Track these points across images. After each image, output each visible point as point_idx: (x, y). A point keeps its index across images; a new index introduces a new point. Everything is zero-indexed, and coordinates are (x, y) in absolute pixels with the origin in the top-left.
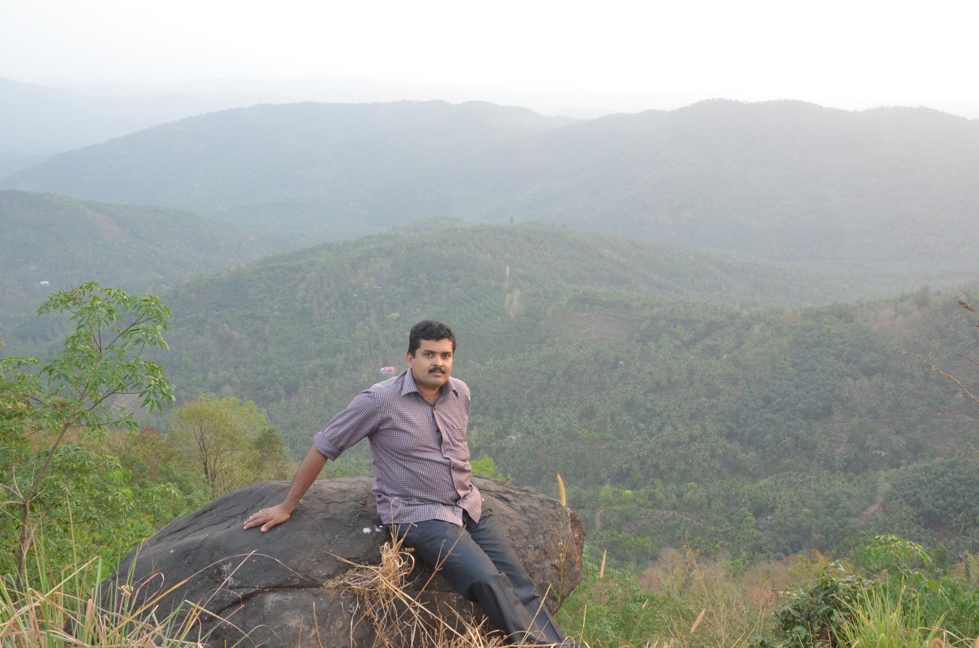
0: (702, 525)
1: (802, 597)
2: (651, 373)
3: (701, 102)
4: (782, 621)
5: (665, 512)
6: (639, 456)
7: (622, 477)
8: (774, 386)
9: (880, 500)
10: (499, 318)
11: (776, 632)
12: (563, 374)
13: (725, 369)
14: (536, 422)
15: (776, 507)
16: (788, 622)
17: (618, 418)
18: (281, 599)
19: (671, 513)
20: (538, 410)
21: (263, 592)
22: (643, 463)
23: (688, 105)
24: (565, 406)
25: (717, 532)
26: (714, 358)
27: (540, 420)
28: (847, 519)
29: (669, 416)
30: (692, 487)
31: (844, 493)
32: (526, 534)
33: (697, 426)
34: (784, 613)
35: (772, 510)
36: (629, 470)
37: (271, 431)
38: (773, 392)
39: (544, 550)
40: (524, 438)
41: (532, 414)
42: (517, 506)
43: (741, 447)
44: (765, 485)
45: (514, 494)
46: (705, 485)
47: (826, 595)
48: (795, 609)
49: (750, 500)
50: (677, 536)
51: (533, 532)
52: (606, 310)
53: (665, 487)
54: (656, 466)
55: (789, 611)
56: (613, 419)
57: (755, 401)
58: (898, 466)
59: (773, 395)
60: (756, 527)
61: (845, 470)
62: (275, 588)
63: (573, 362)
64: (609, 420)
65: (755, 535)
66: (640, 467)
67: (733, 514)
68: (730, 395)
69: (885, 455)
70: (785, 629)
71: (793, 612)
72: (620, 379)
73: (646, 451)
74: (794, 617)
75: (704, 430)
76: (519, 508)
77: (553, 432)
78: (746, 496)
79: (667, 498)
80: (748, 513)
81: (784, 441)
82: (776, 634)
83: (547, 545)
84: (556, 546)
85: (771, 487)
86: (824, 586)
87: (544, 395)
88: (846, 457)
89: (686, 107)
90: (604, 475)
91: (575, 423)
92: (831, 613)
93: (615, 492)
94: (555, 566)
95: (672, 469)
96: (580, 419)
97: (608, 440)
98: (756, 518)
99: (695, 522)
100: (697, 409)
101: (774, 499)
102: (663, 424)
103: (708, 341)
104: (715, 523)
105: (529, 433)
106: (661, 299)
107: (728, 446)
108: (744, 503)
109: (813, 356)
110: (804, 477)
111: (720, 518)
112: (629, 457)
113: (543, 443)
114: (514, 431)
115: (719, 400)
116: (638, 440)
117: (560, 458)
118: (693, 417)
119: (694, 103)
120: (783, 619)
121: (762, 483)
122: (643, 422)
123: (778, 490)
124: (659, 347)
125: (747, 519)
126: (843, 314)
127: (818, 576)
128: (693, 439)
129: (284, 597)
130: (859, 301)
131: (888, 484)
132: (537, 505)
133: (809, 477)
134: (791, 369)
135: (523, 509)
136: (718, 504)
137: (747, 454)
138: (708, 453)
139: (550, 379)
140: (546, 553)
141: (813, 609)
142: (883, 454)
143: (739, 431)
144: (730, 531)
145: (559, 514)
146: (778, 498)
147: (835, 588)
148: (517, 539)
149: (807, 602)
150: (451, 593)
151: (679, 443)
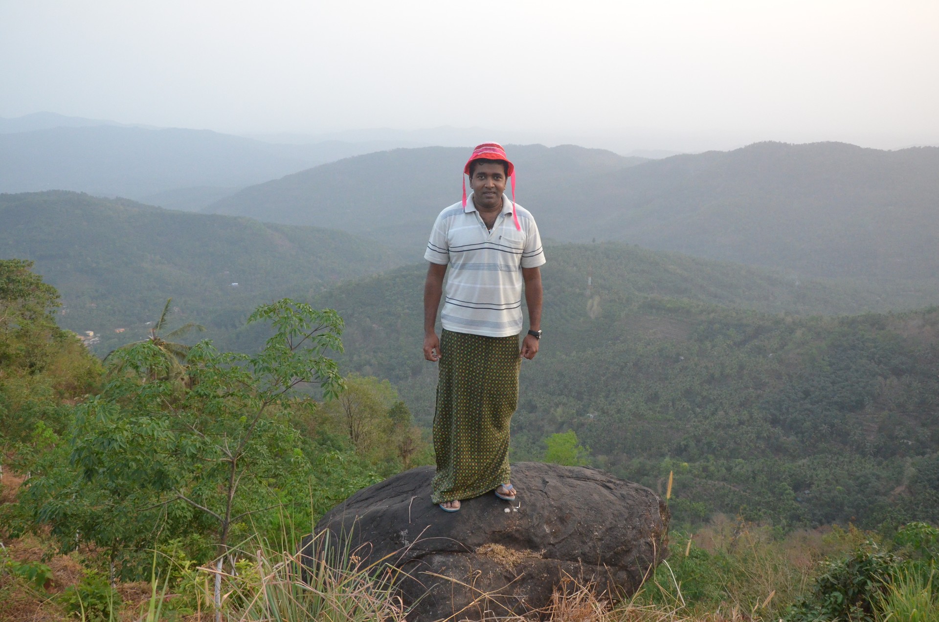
0: (748, 494)
1: (840, 567)
2: (706, 367)
3: (754, 144)
4: (821, 586)
5: (716, 482)
6: (694, 435)
7: (680, 452)
8: (813, 381)
9: (906, 482)
10: (582, 319)
11: (816, 595)
12: (634, 365)
13: (771, 366)
14: (610, 404)
15: (813, 484)
16: (827, 588)
17: (678, 403)
18: (444, 560)
19: (722, 483)
20: (612, 393)
21: (430, 553)
22: (699, 441)
23: (743, 147)
24: (634, 392)
25: (760, 502)
26: (761, 356)
27: (613, 402)
28: (876, 497)
29: (721, 403)
30: (739, 463)
31: (874, 475)
32: (626, 517)
33: (746, 412)
34: (823, 580)
35: (809, 486)
36: (686, 446)
37: (401, 404)
38: (812, 386)
39: (640, 530)
40: (600, 416)
41: (607, 396)
42: (618, 493)
43: (783, 431)
44: (803, 466)
45: (614, 483)
46: (751, 462)
47: (861, 567)
48: (833, 577)
49: (790, 476)
50: (726, 503)
51: (631, 515)
52: (670, 315)
53: (716, 462)
54: (709, 444)
55: (828, 579)
56: (673, 405)
57: (796, 394)
58: (923, 454)
59: (812, 389)
60: (795, 499)
61: (875, 455)
62: (440, 552)
63: (641, 356)
64: (671, 404)
65: (794, 506)
66: (696, 444)
67: (775, 487)
68: (774, 388)
69: (912, 444)
70: (824, 593)
71: (831, 580)
72: (681, 371)
73: (701, 431)
74: (833, 585)
75: (751, 417)
76: (620, 495)
77: (624, 413)
78: (787, 473)
79: (718, 471)
80: (787, 487)
81: (820, 428)
82: (817, 597)
83: (642, 526)
84: (649, 528)
85: (809, 466)
86: (859, 560)
87: (617, 382)
88: (876, 444)
89: (741, 149)
90: (665, 449)
91: (642, 406)
92: (865, 583)
93: (674, 463)
94: (648, 543)
95: (723, 447)
96: (646, 403)
97: (669, 421)
98: (795, 492)
99: (742, 492)
100: (745, 398)
101: (811, 477)
102: (716, 410)
103: (756, 342)
104: (759, 494)
105: (604, 413)
106: (717, 306)
107: (772, 430)
108: (785, 479)
109: (848, 358)
110: (838, 458)
111: (764, 490)
112: (686, 436)
113: (615, 421)
114: (592, 410)
115: (764, 391)
116: (694, 422)
117: (628, 434)
118: (742, 405)
119: (748, 145)
120: (823, 585)
121: (800, 462)
122: (699, 407)
123: (814, 469)
124: (713, 346)
125: (787, 492)
126: (876, 322)
127: (854, 551)
128: (741, 423)
129: (447, 559)
130: (890, 312)
131: (914, 469)
132: (633, 493)
133: (842, 460)
134: (829, 368)
135: (623, 496)
136: (762, 478)
137: (788, 438)
138: (754, 436)
139: (622, 369)
140: (641, 532)
141: (849, 578)
142: (910, 443)
143: (781, 418)
144: (772, 501)
145: (651, 501)
146: (814, 476)
147: (870, 562)
148: (620, 521)
149: (845, 572)
150: (569, 562)
151: (729, 426)
